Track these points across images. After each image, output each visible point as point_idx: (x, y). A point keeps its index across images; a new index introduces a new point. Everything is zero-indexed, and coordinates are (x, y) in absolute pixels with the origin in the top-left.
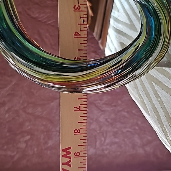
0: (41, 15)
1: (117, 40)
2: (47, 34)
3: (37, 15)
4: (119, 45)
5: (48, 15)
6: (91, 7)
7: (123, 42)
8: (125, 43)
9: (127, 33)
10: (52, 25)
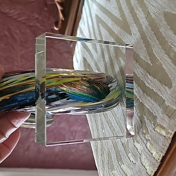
0: (12, 12)
1: (82, 54)
2: (18, 31)
3: (8, 11)
4: (82, 59)
5: (19, 11)
6: (61, 10)
7: (86, 58)
8: (87, 60)
9: (90, 50)
10: (23, 22)
